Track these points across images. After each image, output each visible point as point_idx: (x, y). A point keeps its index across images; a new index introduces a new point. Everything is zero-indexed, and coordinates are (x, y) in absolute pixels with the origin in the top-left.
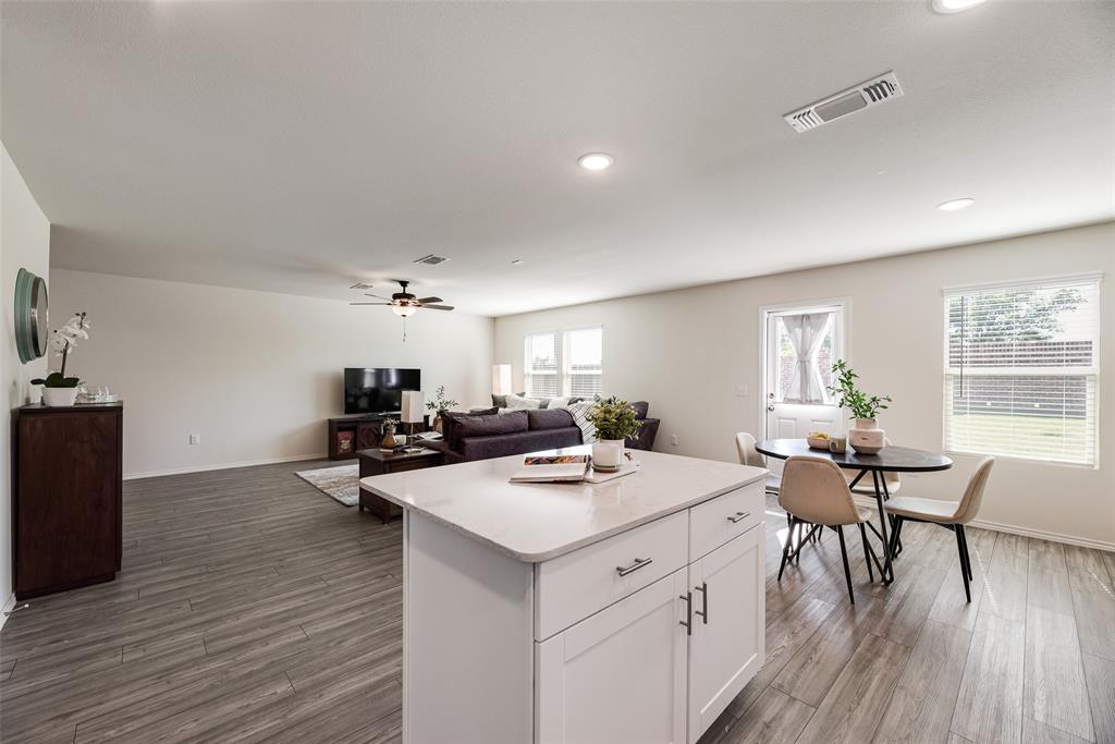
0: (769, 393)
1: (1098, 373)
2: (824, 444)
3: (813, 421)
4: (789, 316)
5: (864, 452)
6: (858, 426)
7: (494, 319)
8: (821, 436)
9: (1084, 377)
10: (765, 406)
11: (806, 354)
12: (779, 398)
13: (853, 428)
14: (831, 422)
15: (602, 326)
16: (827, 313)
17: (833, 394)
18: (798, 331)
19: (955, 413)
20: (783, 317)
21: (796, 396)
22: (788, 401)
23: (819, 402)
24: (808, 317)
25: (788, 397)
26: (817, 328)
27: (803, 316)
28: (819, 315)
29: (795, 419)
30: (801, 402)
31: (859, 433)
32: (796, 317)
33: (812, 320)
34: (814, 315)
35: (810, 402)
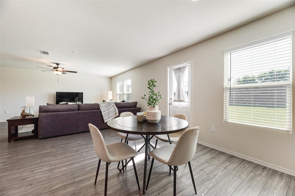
0: (170, 98)
3: (183, 108)
4: (175, 69)
7: (111, 78)
10: (169, 103)
11: (179, 83)
14: (188, 109)
15: (131, 78)
16: (186, 66)
18: (177, 74)
19: (230, 105)
20: (173, 69)
21: (177, 99)
22: (175, 101)
23: (183, 101)
24: (180, 68)
25: (175, 99)
26: (183, 72)
28: (183, 67)
29: (178, 108)
30: (178, 101)
32: (177, 69)
33: (181, 70)
34: (182, 67)
35: (180, 101)
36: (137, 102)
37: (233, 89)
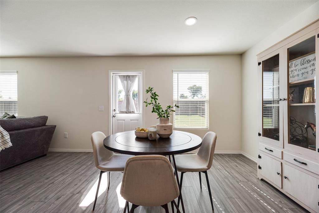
0: (113, 109)
1: (208, 100)
2: (144, 135)
3: (131, 120)
4: (121, 75)
5: (164, 137)
6: (161, 123)
8: (142, 130)
9: (204, 102)
10: (112, 115)
11: (128, 92)
12: (117, 111)
13: (158, 124)
14: (138, 120)
15: (17, 72)
16: (136, 76)
17: (147, 106)
18: (125, 82)
20: (119, 76)
21: (125, 110)
22: (122, 112)
23: (133, 112)
24: (129, 76)
25: (121, 111)
26: (133, 81)
27: (127, 76)
28: (133, 76)
29: (124, 120)
30: (126, 113)
31: (162, 126)
32: (124, 76)
33: (130, 78)
34: (131, 76)
35: (130, 112)
36: (48, 117)
37: (180, 102)
